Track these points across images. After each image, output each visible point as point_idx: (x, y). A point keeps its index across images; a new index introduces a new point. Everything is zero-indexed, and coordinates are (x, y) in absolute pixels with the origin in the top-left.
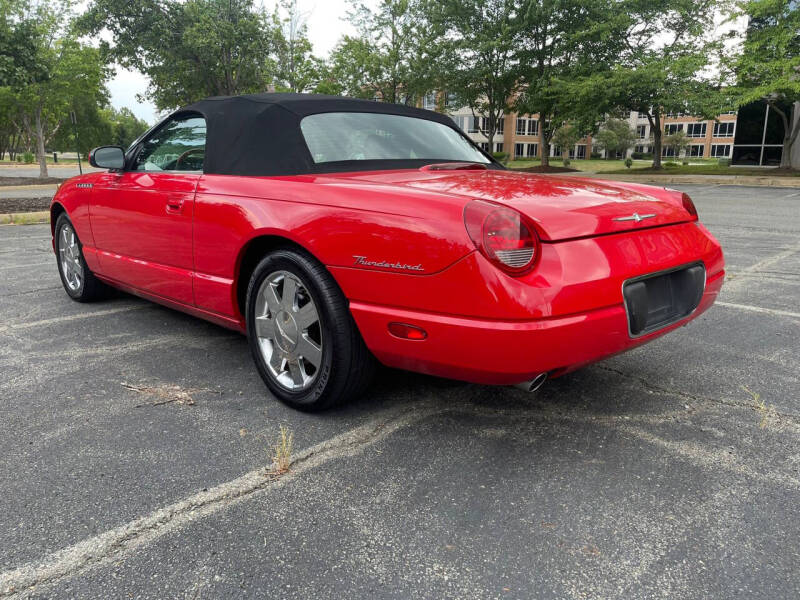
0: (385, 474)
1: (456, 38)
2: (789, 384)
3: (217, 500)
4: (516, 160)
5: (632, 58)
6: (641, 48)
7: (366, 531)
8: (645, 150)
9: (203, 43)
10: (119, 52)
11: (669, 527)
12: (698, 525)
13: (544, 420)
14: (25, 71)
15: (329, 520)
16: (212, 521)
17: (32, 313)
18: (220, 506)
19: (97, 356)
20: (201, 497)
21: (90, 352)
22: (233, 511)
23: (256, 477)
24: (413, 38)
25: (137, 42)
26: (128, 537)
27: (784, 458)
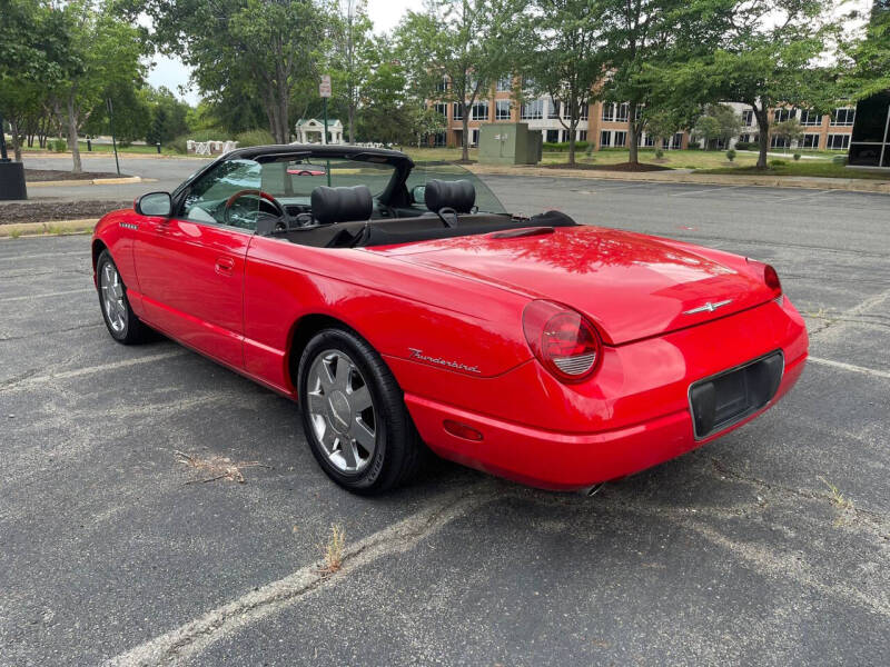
0: (437, 575)
1: (536, 14)
2: (875, 470)
3: (269, 602)
4: (601, 150)
5: (737, 40)
6: (748, 29)
7: (415, 643)
8: (752, 140)
9: (250, 31)
10: (159, 39)
11: (724, 649)
12: (754, 647)
13: (607, 512)
14: (58, 67)
15: (380, 629)
16: (263, 627)
17: (74, 359)
18: (271, 608)
19: (145, 416)
20: (252, 598)
21: (137, 411)
22: (284, 615)
23: (308, 575)
24: (487, 14)
25: (178, 28)
26: (182, 643)
27: (854, 566)
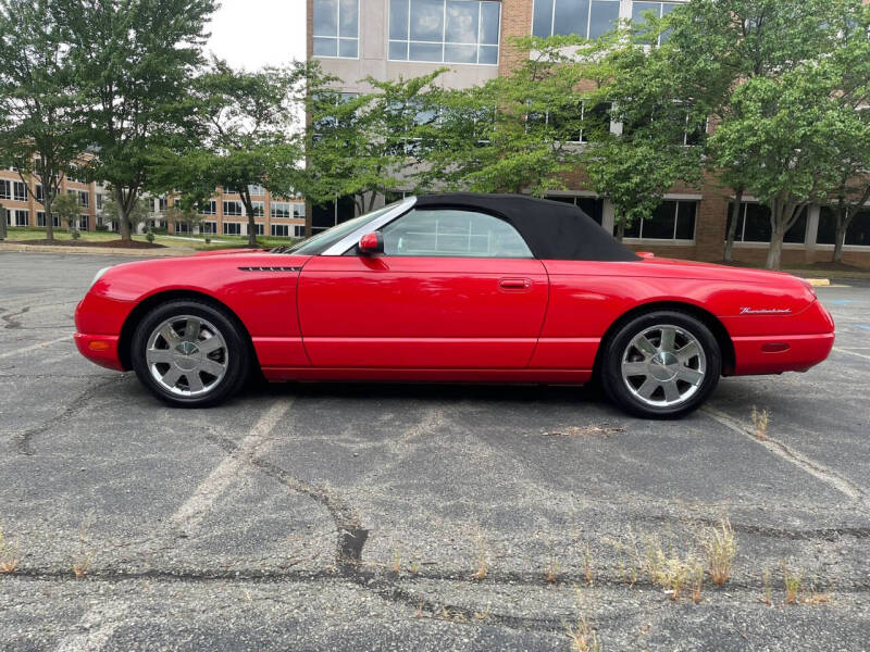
8: (157, 225)
